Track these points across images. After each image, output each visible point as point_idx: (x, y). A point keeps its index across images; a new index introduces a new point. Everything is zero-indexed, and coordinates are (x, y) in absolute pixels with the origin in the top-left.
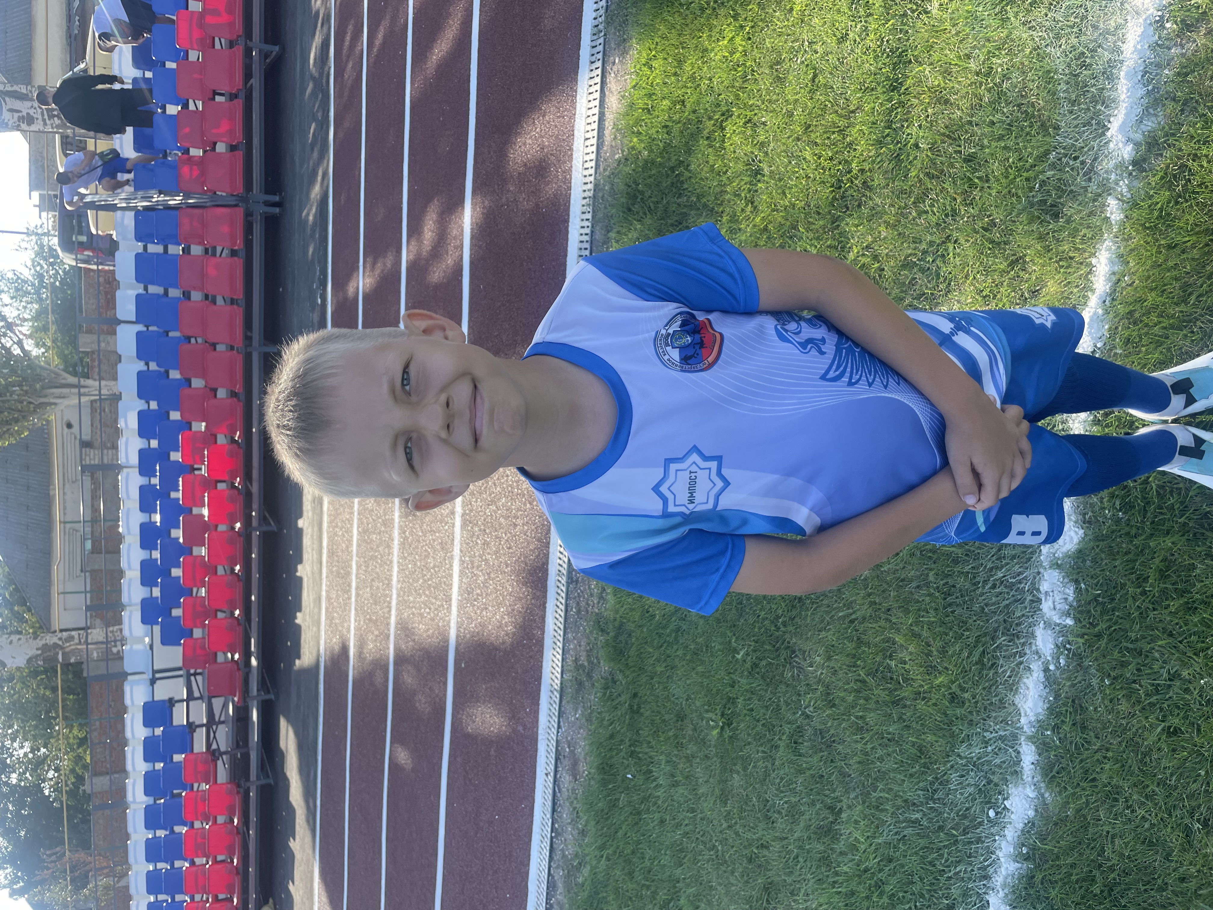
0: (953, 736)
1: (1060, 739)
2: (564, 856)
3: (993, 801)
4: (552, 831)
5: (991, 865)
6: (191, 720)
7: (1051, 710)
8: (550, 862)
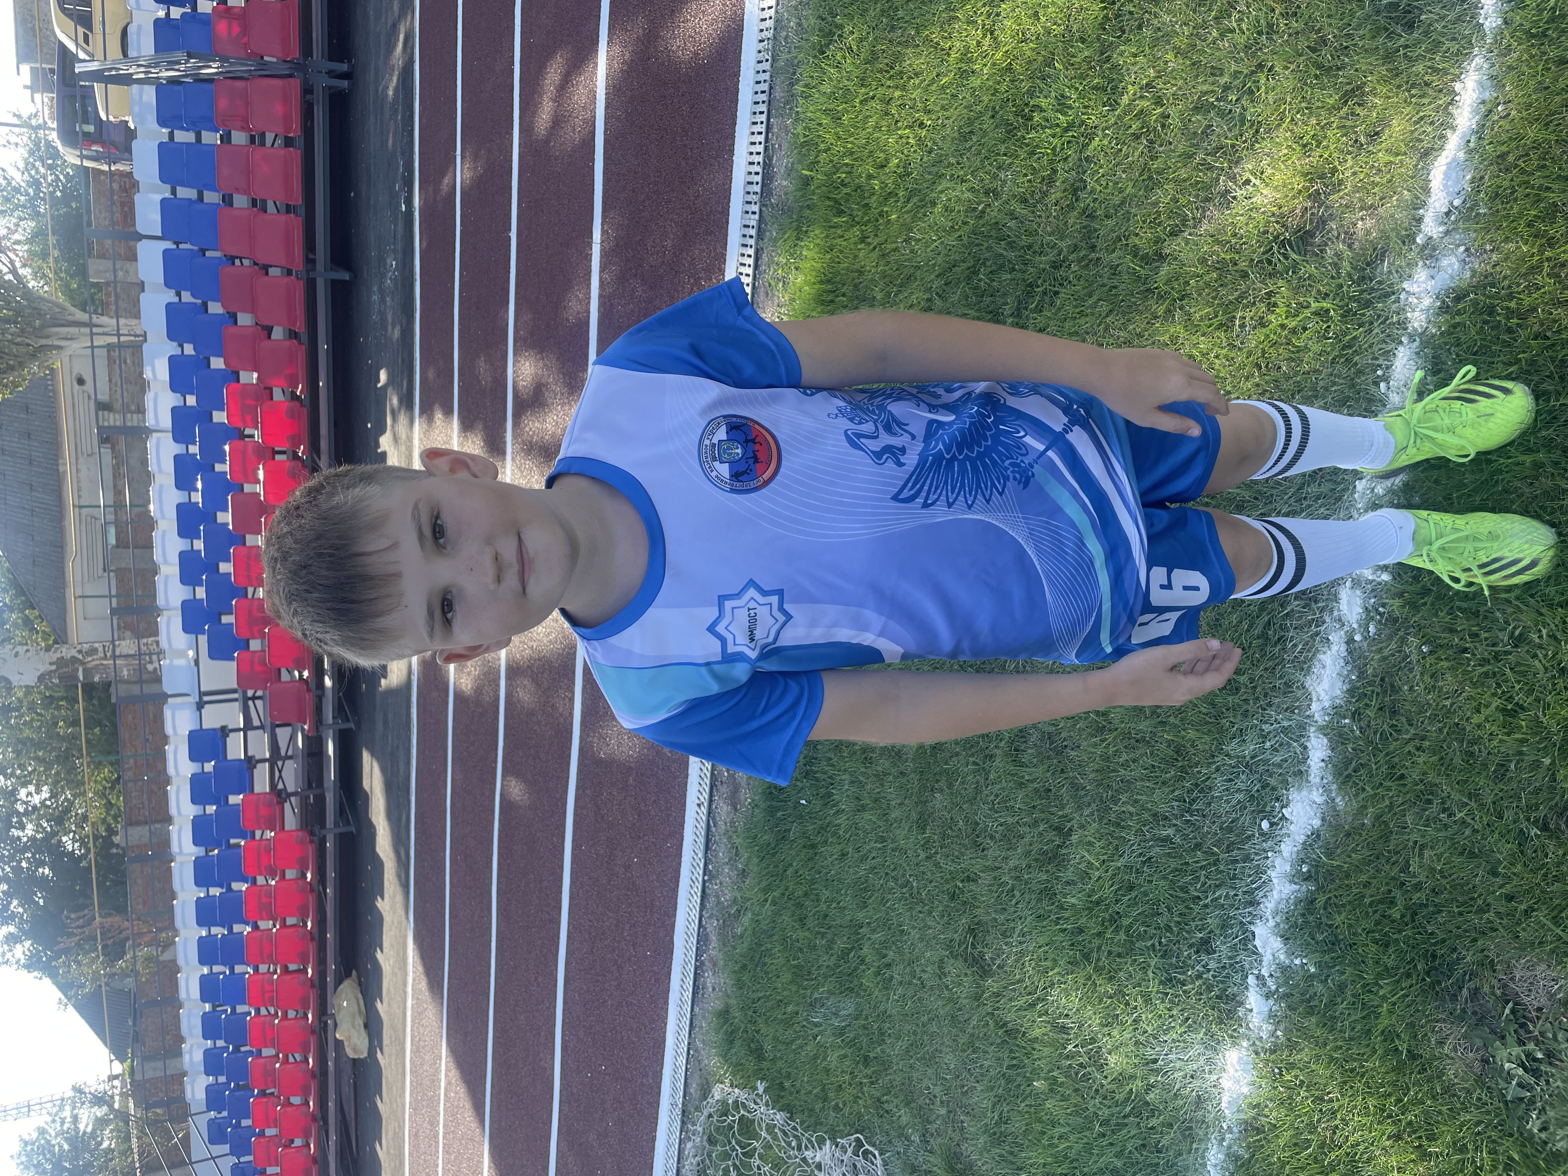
0: (1221, 731)
1: (1361, 728)
2: (719, 903)
3: (1268, 809)
4: (704, 874)
5: (1260, 887)
6: (250, 754)
7: (1351, 692)
8: (701, 910)
